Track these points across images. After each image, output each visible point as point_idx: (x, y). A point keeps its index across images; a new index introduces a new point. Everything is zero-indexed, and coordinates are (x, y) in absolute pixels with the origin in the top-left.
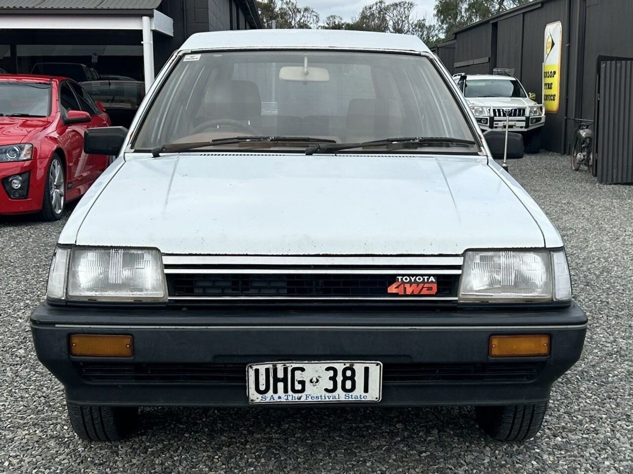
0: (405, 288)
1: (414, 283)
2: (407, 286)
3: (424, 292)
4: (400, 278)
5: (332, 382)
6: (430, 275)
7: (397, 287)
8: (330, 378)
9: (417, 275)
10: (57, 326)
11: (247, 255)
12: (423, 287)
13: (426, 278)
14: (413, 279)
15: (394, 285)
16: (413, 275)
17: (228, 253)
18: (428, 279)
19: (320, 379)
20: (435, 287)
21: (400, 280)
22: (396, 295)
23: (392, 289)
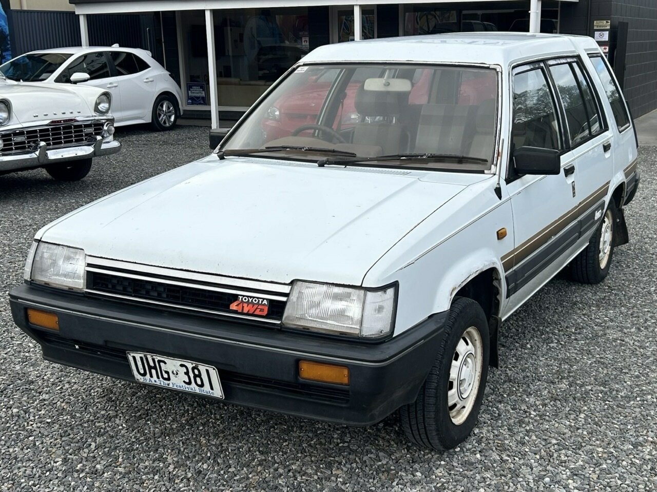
0: (243, 307)
1: (250, 303)
2: (245, 305)
3: (257, 312)
4: (241, 297)
5: (187, 376)
6: (264, 299)
7: (237, 305)
8: (185, 373)
9: (254, 297)
10: (19, 300)
11: (135, 263)
12: (257, 308)
13: (261, 300)
14: (250, 300)
15: (235, 303)
16: (251, 297)
17: (124, 260)
18: (262, 301)
19: (178, 372)
20: (266, 309)
21: (240, 300)
22: (236, 312)
23: (233, 306)
